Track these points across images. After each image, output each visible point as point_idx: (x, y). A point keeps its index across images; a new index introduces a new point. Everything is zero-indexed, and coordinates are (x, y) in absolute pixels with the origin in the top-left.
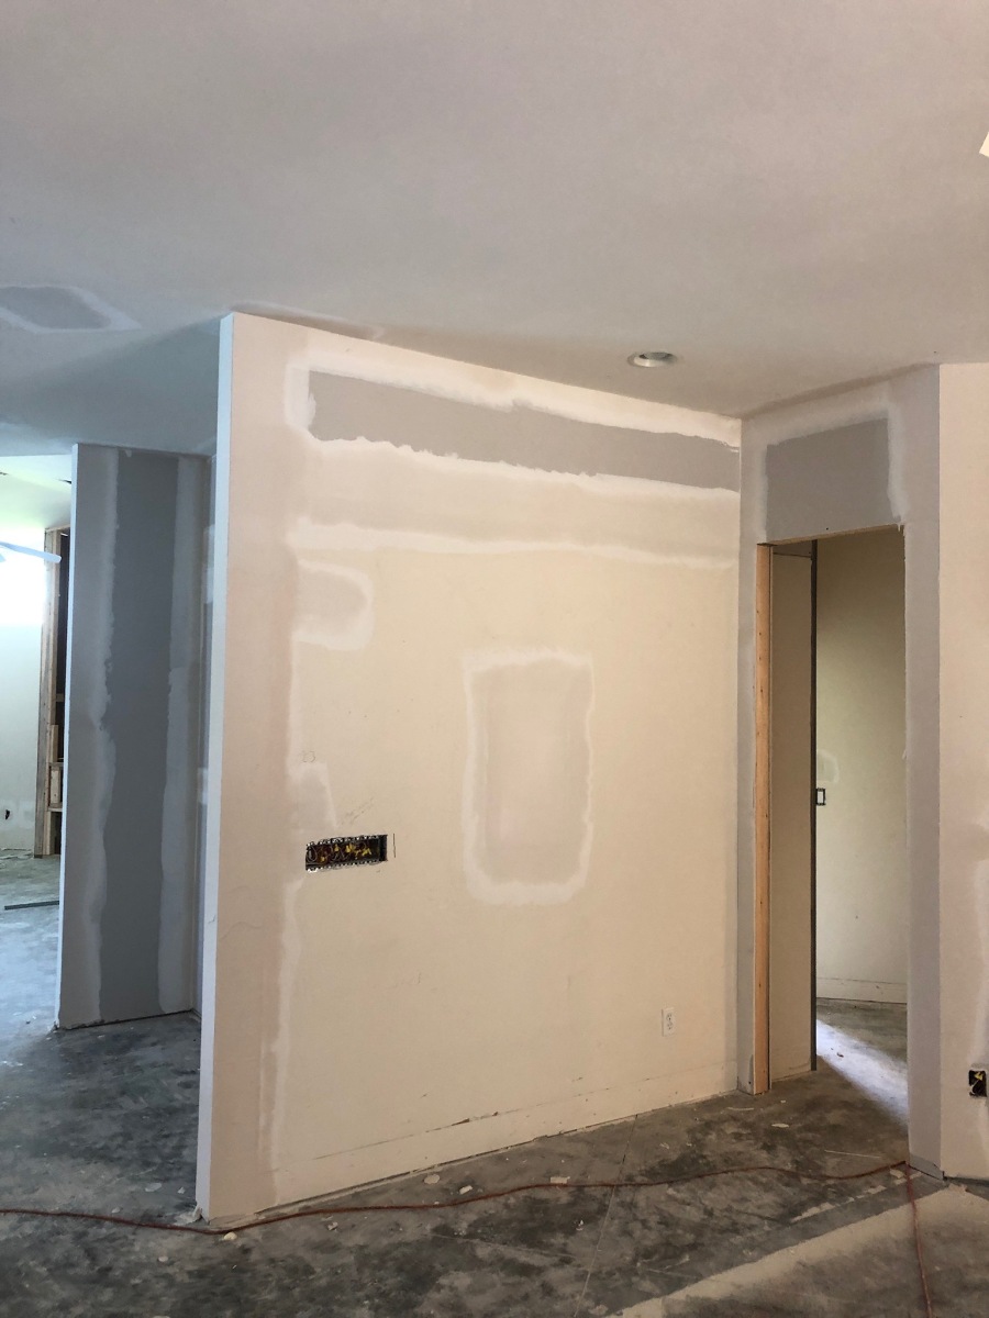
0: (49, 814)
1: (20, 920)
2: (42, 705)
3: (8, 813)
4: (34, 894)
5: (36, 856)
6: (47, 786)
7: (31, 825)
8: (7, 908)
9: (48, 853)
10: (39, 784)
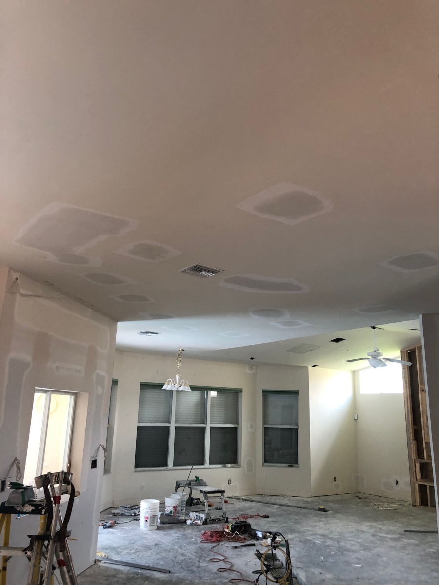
0: (417, 485)
1: (413, 539)
2: (408, 430)
3: (397, 481)
4: (416, 525)
5: (413, 505)
6: (414, 470)
7: (408, 489)
8: (406, 531)
9: (419, 505)
10: (410, 469)
